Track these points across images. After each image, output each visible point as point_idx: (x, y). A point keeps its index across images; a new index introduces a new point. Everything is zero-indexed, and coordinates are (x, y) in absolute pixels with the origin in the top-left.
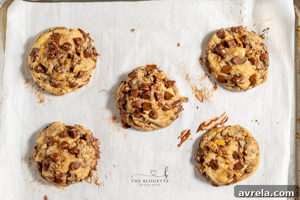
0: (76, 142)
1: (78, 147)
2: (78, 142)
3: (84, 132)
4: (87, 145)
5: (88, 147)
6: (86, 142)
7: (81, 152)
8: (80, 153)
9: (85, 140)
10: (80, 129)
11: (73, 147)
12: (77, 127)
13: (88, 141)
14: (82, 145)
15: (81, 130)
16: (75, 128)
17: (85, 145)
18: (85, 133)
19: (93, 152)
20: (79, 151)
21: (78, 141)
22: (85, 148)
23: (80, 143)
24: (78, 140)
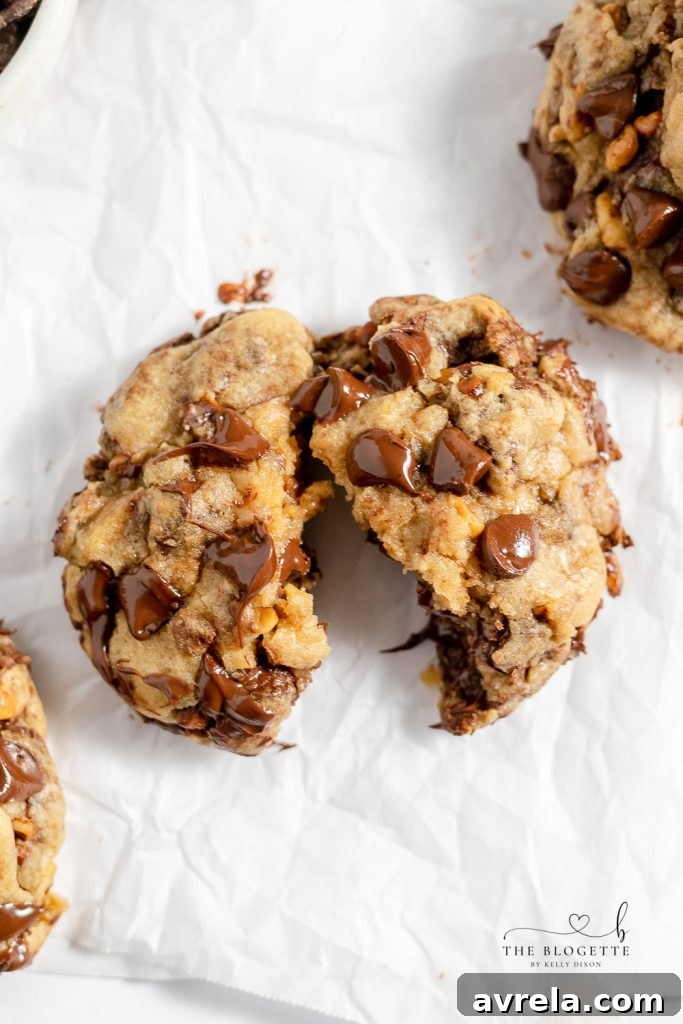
0: (439, 398)
1: (471, 422)
2: (455, 393)
3: (460, 318)
4: (521, 384)
5: (531, 395)
6: (503, 370)
7: (502, 447)
8: (500, 458)
9: (494, 359)
10: (419, 308)
11: (430, 439)
12: (399, 306)
13: (512, 359)
14: (490, 397)
15: (436, 312)
16: (389, 319)
17: (508, 391)
18: (467, 315)
19: (572, 420)
20: (484, 444)
21: (447, 383)
22: (518, 412)
23: (471, 393)
24: (444, 380)
